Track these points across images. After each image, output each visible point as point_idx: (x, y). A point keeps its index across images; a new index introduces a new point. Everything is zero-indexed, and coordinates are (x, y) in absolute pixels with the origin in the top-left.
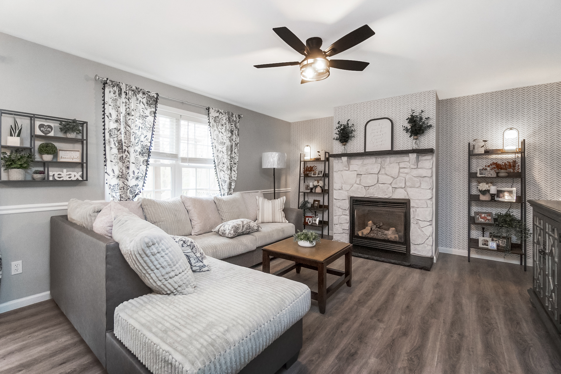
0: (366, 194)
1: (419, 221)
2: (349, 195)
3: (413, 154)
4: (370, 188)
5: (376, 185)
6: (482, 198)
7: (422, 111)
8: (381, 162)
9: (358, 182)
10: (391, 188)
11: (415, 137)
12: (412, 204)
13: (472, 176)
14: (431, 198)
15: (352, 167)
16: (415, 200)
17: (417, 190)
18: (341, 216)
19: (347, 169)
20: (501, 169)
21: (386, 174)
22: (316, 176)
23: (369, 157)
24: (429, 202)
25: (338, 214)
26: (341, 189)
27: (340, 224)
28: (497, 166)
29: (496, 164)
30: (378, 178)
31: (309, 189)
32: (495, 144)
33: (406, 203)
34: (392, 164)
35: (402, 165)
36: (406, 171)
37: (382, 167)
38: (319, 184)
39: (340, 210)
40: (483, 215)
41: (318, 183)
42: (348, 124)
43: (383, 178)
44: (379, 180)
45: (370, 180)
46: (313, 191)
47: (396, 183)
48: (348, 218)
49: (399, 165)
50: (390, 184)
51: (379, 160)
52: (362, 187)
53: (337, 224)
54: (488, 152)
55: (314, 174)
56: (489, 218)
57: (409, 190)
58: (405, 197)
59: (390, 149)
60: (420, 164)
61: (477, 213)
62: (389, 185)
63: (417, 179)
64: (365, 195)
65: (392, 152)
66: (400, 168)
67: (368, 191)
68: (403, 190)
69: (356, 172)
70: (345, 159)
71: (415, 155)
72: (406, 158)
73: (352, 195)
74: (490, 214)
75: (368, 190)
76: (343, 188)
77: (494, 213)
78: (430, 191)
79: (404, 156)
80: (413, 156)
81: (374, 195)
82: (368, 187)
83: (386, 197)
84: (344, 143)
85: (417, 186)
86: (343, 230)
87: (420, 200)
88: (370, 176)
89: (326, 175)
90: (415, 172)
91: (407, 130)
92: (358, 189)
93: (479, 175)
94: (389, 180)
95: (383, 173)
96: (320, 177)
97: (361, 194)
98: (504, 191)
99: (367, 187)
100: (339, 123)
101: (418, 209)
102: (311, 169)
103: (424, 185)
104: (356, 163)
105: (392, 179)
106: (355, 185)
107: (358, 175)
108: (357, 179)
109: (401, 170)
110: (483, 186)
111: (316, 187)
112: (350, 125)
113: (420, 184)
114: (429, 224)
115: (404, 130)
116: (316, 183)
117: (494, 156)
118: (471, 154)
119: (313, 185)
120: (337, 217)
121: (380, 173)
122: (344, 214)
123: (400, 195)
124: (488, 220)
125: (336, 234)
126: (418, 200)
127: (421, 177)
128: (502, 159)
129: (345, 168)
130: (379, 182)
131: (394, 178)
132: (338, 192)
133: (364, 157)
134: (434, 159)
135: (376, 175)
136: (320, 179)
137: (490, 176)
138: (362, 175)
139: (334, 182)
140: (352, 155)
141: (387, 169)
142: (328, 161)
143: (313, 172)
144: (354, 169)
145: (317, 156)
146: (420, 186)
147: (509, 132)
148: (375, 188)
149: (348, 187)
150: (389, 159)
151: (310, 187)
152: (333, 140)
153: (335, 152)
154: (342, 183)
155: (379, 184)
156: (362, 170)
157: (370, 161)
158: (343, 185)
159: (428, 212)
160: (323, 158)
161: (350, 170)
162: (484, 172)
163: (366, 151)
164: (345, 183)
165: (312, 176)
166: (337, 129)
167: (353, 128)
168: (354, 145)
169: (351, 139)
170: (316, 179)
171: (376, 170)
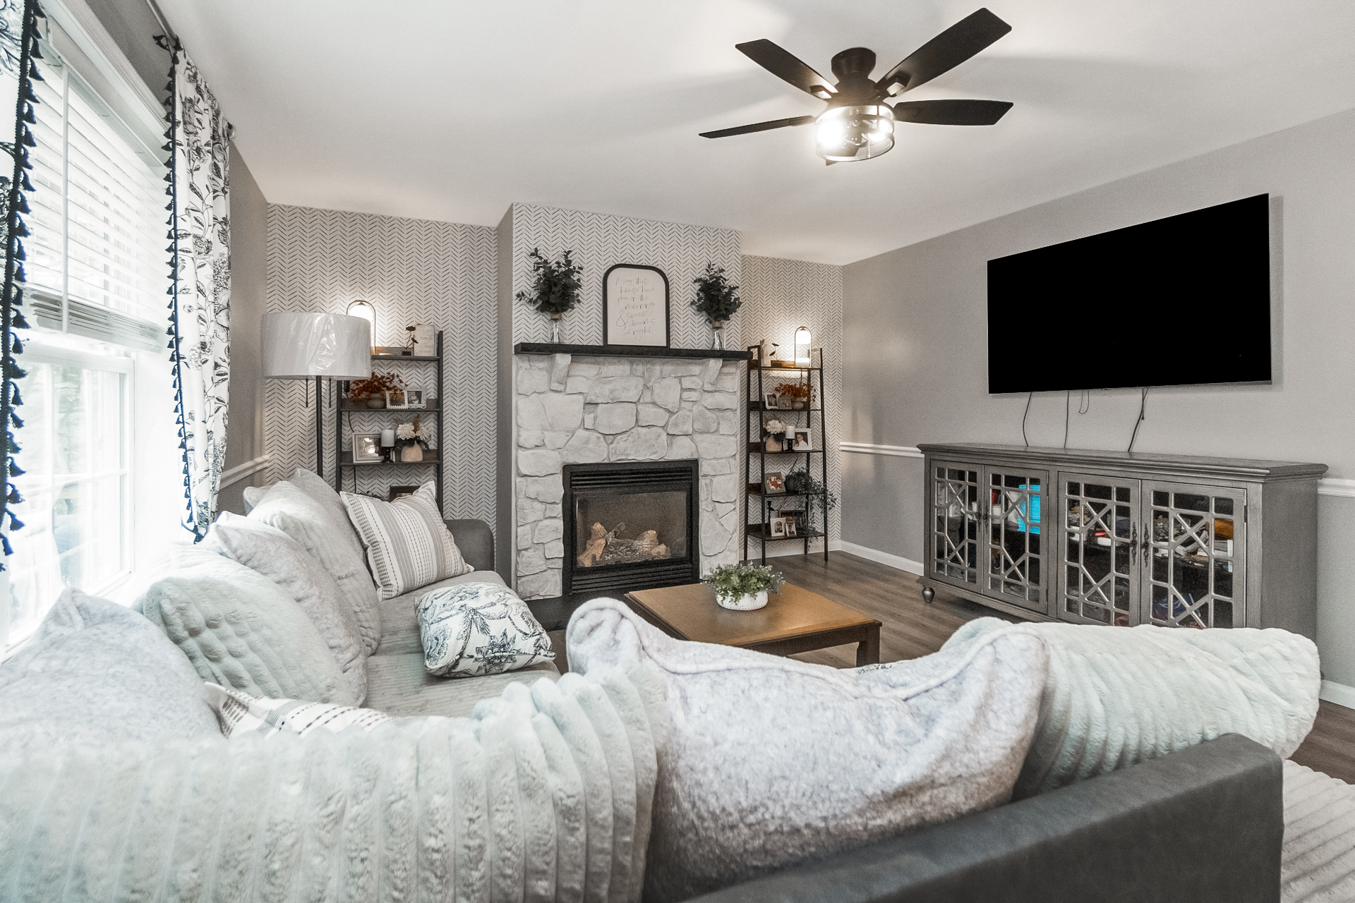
0: (608, 454)
1: (716, 504)
2: (564, 459)
3: (714, 360)
4: (619, 437)
5: (632, 430)
7: (722, 270)
8: (643, 373)
9: (588, 423)
10: (664, 436)
11: (716, 324)
12: (704, 468)
13: (754, 406)
14: (735, 454)
15: (574, 384)
16: (710, 460)
17: (713, 437)
18: (540, 524)
19: (561, 388)
20: (796, 395)
21: (654, 403)
22: (406, 406)
23: (615, 360)
24: (732, 461)
25: (531, 519)
26: (542, 445)
27: (537, 546)
28: (789, 390)
29: (787, 386)
30: (637, 411)
31: (376, 454)
32: (783, 352)
33: (690, 470)
34: (665, 382)
35: (687, 383)
36: (694, 396)
37: (645, 387)
38: (417, 434)
39: (538, 506)
40: (771, 479)
41: (415, 430)
42: (569, 263)
43: (647, 413)
44: (640, 417)
45: (619, 418)
46: (393, 457)
47: (676, 425)
48: (559, 524)
49: (680, 383)
50: (663, 427)
51: (640, 368)
52: (598, 438)
53: (526, 549)
54: (777, 365)
55: (393, 402)
56: (780, 483)
57: (698, 437)
58: (689, 455)
59: (665, 345)
60: (721, 384)
61: (764, 476)
62: (660, 430)
63: (713, 415)
64: (605, 456)
65: (665, 352)
66: (683, 390)
67: (611, 446)
68: (686, 440)
69: (581, 397)
70: (563, 360)
71: (720, 362)
72: (695, 368)
73: (570, 459)
74: (781, 476)
75: (612, 443)
76: (546, 441)
77: (785, 473)
78: (736, 438)
79: (689, 364)
80: (715, 364)
81: (628, 455)
82: (612, 437)
83: (655, 457)
84: (556, 316)
85: (713, 429)
86: (548, 561)
87: (718, 459)
88: (619, 408)
89: (437, 407)
90: (710, 400)
91: (699, 305)
92: (587, 442)
93: (768, 407)
94: (662, 417)
95: (648, 400)
96: (417, 410)
97: (595, 454)
98: (798, 434)
99: (609, 437)
101: (715, 480)
103: (724, 429)
104: (586, 374)
105: (668, 415)
106: (581, 432)
107: (588, 407)
108: (586, 416)
109: (686, 395)
110: (774, 426)
111: (400, 444)
112: (572, 268)
113: (719, 424)
114: (732, 506)
115: (692, 301)
116: (405, 431)
117: (776, 373)
118: (753, 365)
119: (395, 435)
120: (528, 527)
121: (641, 401)
122: (548, 514)
123: (680, 451)
124: (779, 485)
125: (523, 579)
126: (715, 458)
127: (719, 410)
128: (789, 379)
129: (555, 386)
130: (640, 423)
131: (671, 413)
132: (533, 454)
133: (601, 359)
135: (634, 406)
136: (416, 417)
137: (784, 408)
138: (597, 404)
139: (518, 425)
140: (579, 352)
141: (656, 391)
142: (438, 361)
143: (388, 394)
144: (580, 390)
145: (402, 341)
146: (717, 430)
147: (800, 333)
148: (631, 439)
149: (561, 439)
150: (659, 368)
151: (384, 445)
152: (515, 301)
153: (517, 338)
154: (544, 429)
155: (640, 429)
156: (600, 393)
157: (617, 369)
158: (546, 433)
159: (732, 484)
160: (425, 348)
161: (568, 391)
162: (773, 401)
163: (610, 343)
164: (552, 428)
165: (389, 406)
166: (534, 271)
167: (576, 277)
168: (579, 325)
169: (572, 307)
170: (397, 419)
171: (633, 394)
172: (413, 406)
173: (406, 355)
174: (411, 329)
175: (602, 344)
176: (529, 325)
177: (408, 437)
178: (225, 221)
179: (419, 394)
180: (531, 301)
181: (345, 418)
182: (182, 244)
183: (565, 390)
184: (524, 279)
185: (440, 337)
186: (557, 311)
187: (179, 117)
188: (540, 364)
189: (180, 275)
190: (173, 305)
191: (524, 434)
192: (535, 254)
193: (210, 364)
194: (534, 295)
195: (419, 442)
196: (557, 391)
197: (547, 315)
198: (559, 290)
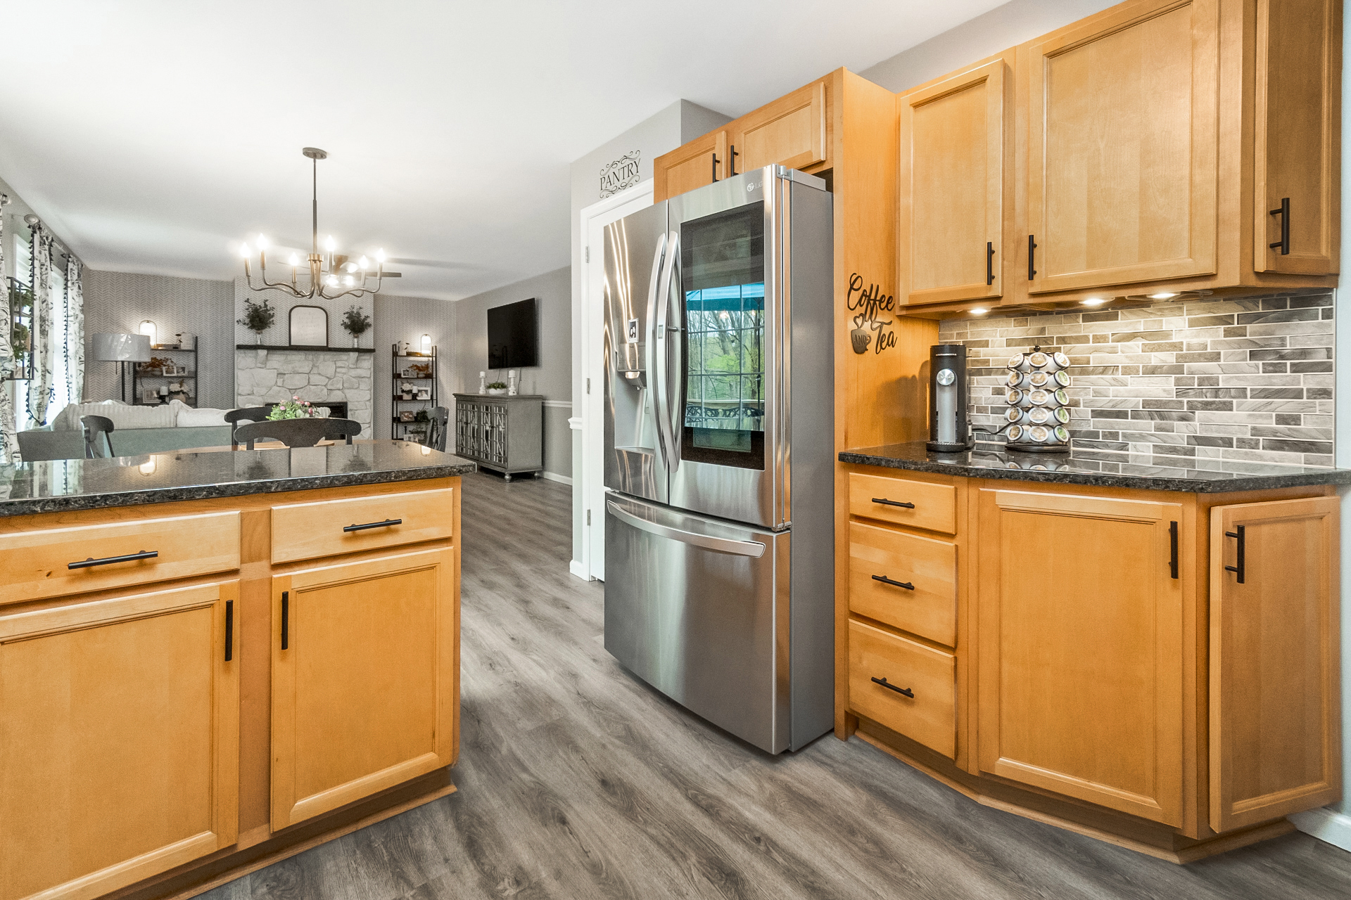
2: (265, 401)
3: (354, 353)
4: (299, 391)
5: (306, 387)
6: (406, 397)
7: (361, 308)
8: (312, 359)
9: (280, 383)
10: (326, 390)
11: (356, 335)
12: (350, 407)
13: (396, 376)
14: (370, 400)
15: (269, 364)
17: (354, 392)
19: (263, 366)
20: (420, 370)
21: (319, 374)
22: (175, 375)
23: (296, 353)
24: (368, 403)
28: (417, 368)
29: (416, 366)
30: (309, 378)
31: (156, 398)
32: (415, 347)
33: (342, 407)
34: (326, 363)
35: (339, 364)
36: (343, 370)
37: (313, 365)
38: (182, 389)
40: (406, 414)
41: (181, 387)
42: (266, 306)
43: (315, 379)
44: (310, 381)
45: (298, 381)
46: (167, 399)
47: (332, 385)
49: (335, 364)
50: (325, 386)
51: (311, 357)
52: (286, 391)
54: (409, 354)
55: (167, 372)
56: (411, 416)
57: (346, 391)
58: (344, 399)
59: (325, 345)
60: (359, 365)
61: (401, 413)
62: (323, 387)
63: (356, 380)
65: (326, 349)
66: (336, 367)
67: (293, 395)
68: (340, 392)
69: (275, 370)
70: (263, 353)
71: (356, 354)
72: (344, 356)
73: (270, 401)
74: (411, 413)
75: (294, 393)
76: (255, 392)
77: (415, 412)
78: (368, 392)
79: (340, 355)
80: (354, 355)
83: (321, 401)
84: (259, 332)
85: (356, 386)
87: (357, 402)
88: (297, 377)
89: (194, 376)
90: (353, 373)
91: (346, 326)
92: (279, 391)
93: (403, 376)
94: (324, 381)
95: (316, 372)
96: (182, 377)
98: (422, 391)
99: (293, 391)
101: (357, 412)
102: (157, 364)
103: (363, 386)
104: (277, 360)
105: (328, 380)
106: (276, 388)
107: (279, 375)
108: (278, 380)
109: (338, 370)
110: (407, 387)
111: (172, 394)
112: (268, 308)
113: (359, 384)
114: (368, 425)
115: (342, 325)
116: (175, 387)
117: (412, 358)
118: (395, 354)
119: (169, 390)
121: (312, 372)
123: (336, 397)
126: (355, 401)
127: (359, 377)
128: (418, 362)
129: (259, 365)
130: (311, 383)
132: (246, 398)
133: (288, 352)
134: (372, 359)
135: (307, 375)
136: (181, 380)
137: (412, 377)
138: (285, 374)
139: (239, 385)
140: (272, 349)
141: (321, 368)
142: (195, 350)
143: (164, 369)
144: (275, 366)
145: (173, 341)
146: (358, 387)
147: (424, 337)
148: (305, 391)
149: (263, 391)
150: (322, 356)
151: (161, 394)
152: (236, 324)
153: (238, 341)
154: (252, 386)
155: (311, 387)
156: (286, 368)
157: (297, 357)
158: (254, 388)
159: (367, 414)
160: (186, 344)
161: (268, 367)
162: (406, 373)
163: (292, 344)
164: (258, 385)
165: (165, 374)
166: (247, 309)
167: (271, 312)
168: (274, 335)
169: (269, 327)
170: (170, 381)
171: (306, 369)
172: (180, 375)
173: (176, 348)
174: (178, 335)
175: (288, 345)
176: (245, 335)
177: (177, 390)
178: (83, 306)
179: (183, 369)
180: (245, 324)
181: (138, 380)
182: (69, 319)
183: (266, 367)
184: (241, 313)
185: (196, 339)
186: (259, 329)
187: (69, 278)
188: (251, 353)
189: (69, 329)
190: (66, 339)
191: (241, 388)
192: (247, 301)
193: (78, 358)
194: (247, 321)
195: (183, 393)
196: (260, 368)
197: (254, 331)
198: (259, 319)
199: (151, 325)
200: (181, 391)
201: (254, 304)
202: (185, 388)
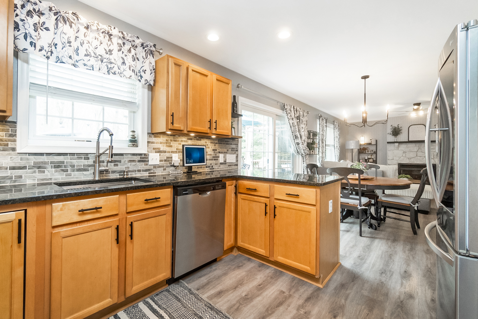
0: (409, 162)
2: (398, 162)
4: (412, 159)
5: (415, 157)
8: (419, 146)
9: (404, 155)
15: (400, 149)
21: (422, 152)
22: (370, 152)
23: (411, 144)
26: (393, 159)
30: (417, 153)
31: (364, 160)
36: (434, 150)
37: (419, 149)
41: (371, 157)
42: (398, 127)
44: (418, 155)
45: (412, 155)
46: (367, 161)
52: (406, 158)
55: (367, 152)
58: (434, 163)
62: (424, 157)
69: (402, 151)
70: (397, 144)
72: (434, 144)
73: (400, 162)
75: (410, 160)
76: (394, 159)
81: (414, 162)
83: (422, 163)
84: (396, 136)
88: (412, 153)
89: (376, 153)
92: (404, 159)
95: (420, 151)
96: (372, 153)
97: (406, 162)
99: (409, 158)
100: (391, 126)
102: (365, 149)
104: (403, 146)
106: (402, 157)
107: (404, 153)
108: (403, 154)
109: (432, 150)
111: (369, 159)
112: (399, 127)
116: (370, 157)
119: (368, 158)
121: (418, 151)
129: (396, 149)
130: (418, 156)
132: (391, 161)
133: (408, 144)
135: (416, 153)
138: (406, 152)
139: (388, 156)
140: (401, 143)
142: (376, 144)
143: (367, 151)
144: (402, 149)
145: (369, 142)
148: (415, 159)
149: (397, 159)
151: (366, 159)
152: (387, 134)
153: (388, 141)
154: (393, 157)
156: (407, 150)
157: (411, 146)
160: (374, 143)
161: (399, 150)
164: (395, 156)
165: (367, 153)
166: (391, 129)
167: (401, 129)
168: (402, 137)
169: (400, 134)
170: (368, 155)
171: (416, 150)
172: (371, 153)
173: (370, 144)
174: (371, 140)
175: (408, 141)
176: (391, 138)
177: (370, 158)
179: (372, 151)
180: (390, 134)
181: (360, 154)
183: (398, 149)
184: (389, 130)
185: (376, 141)
186: (395, 136)
187: (335, 127)
188: (392, 145)
191: (390, 157)
194: (391, 133)
196: (396, 150)
197: (394, 137)
198: (396, 132)
199: (363, 137)
200: (372, 158)
201: (394, 127)
202: (373, 157)
